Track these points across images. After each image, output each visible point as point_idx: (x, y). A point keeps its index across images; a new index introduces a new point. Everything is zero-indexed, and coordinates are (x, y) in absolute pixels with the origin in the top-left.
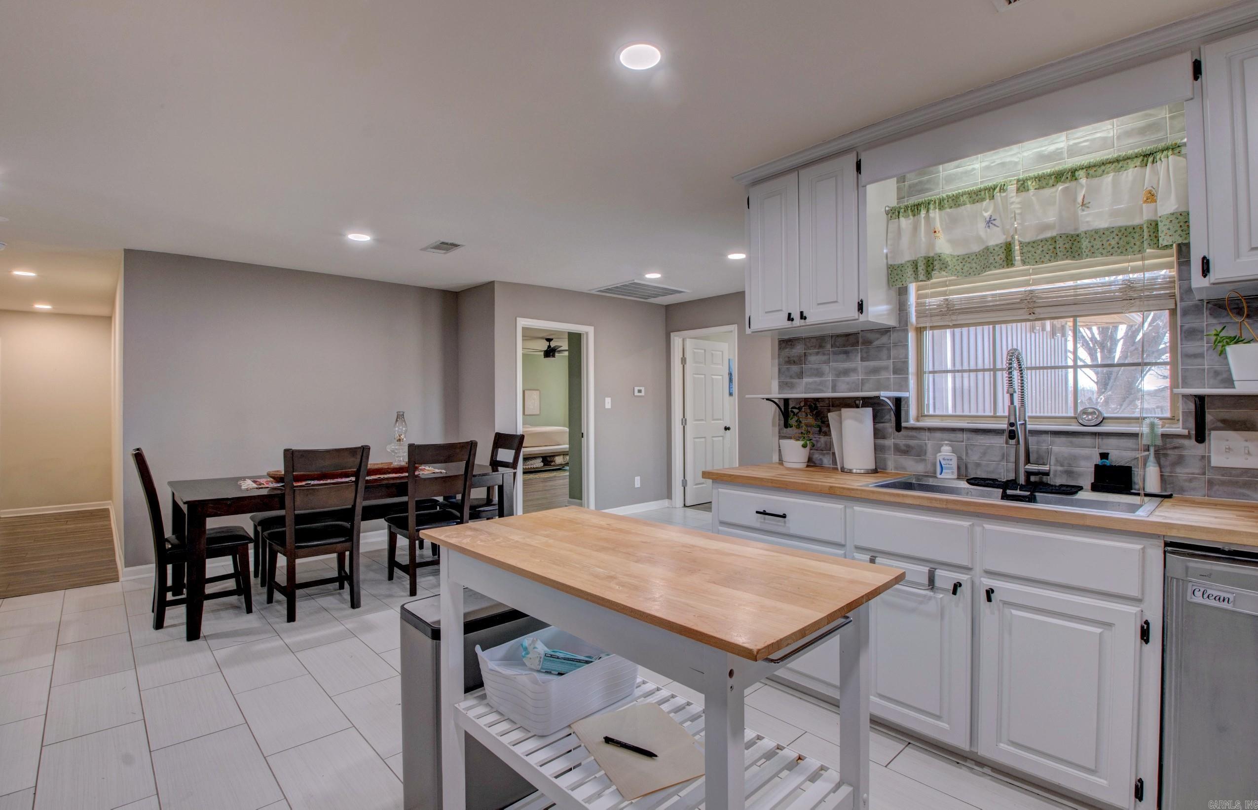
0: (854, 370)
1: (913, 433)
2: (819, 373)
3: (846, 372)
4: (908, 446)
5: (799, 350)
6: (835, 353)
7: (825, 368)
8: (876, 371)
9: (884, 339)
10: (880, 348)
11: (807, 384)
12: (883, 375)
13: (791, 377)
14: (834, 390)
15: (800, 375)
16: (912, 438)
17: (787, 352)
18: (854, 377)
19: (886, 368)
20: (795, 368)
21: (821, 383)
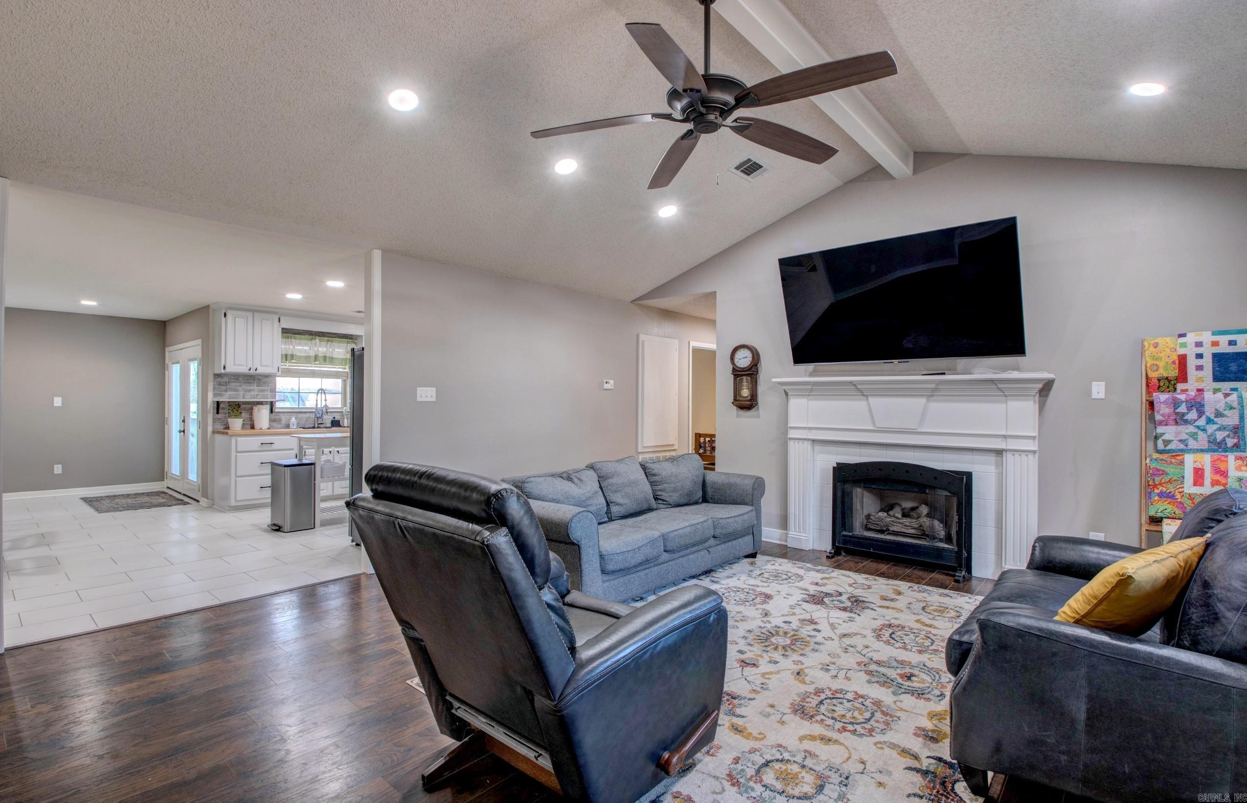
0: (254, 390)
1: (277, 414)
2: (236, 390)
3: (250, 391)
4: (275, 419)
5: (226, 379)
6: (244, 383)
7: (240, 388)
8: (263, 391)
9: (267, 379)
10: (265, 383)
11: (229, 395)
12: (266, 393)
13: (221, 391)
14: (243, 398)
15: (226, 391)
16: (277, 416)
17: (219, 379)
18: (253, 393)
19: (267, 390)
20: (223, 388)
21: (237, 395)
